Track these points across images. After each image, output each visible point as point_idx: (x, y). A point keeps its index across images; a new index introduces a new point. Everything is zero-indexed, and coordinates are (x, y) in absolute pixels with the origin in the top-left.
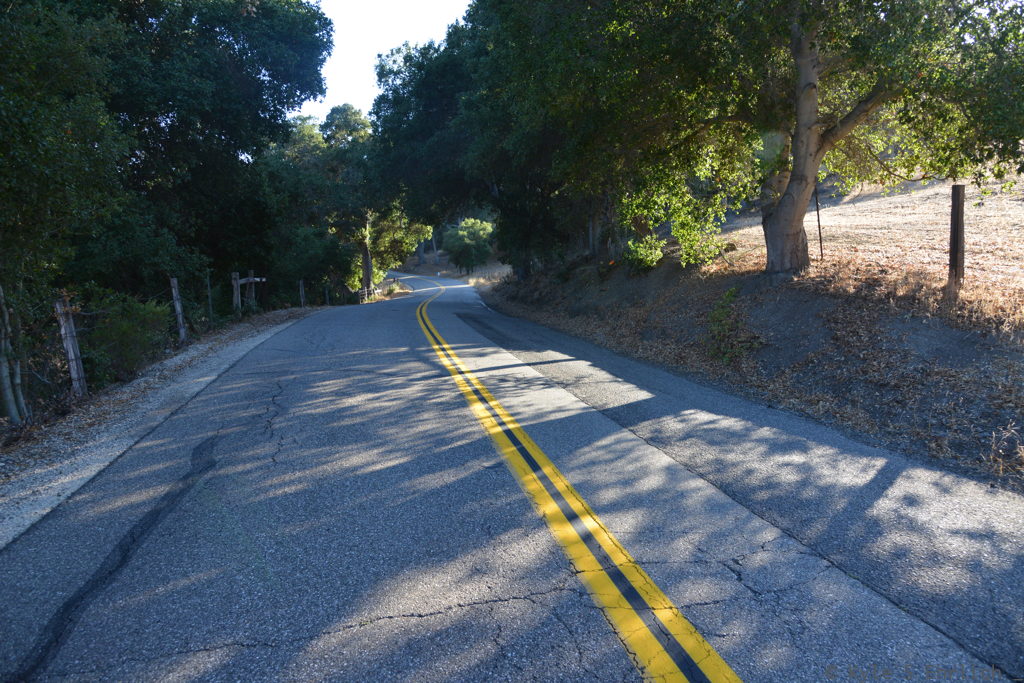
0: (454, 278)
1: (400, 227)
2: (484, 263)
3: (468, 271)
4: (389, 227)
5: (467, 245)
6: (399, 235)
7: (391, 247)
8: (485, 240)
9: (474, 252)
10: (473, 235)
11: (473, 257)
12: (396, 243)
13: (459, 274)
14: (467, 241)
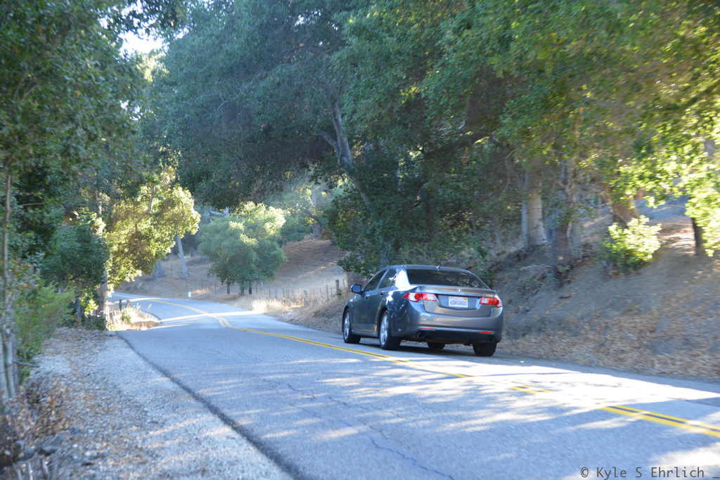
0: (217, 300)
1: (147, 214)
2: (270, 275)
3: (243, 289)
4: (128, 213)
5: (243, 247)
6: (144, 226)
7: (129, 245)
8: (273, 239)
9: (254, 256)
10: (254, 229)
11: (253, 266)
12: (138, 239)
13: (225, 294)
14: (245, 239)
